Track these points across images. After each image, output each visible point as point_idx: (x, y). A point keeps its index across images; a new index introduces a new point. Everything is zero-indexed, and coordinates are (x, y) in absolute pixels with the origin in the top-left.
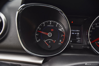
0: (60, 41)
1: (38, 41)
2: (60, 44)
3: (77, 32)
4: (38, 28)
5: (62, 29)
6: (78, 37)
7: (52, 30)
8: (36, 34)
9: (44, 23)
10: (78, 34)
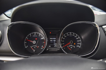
0: (42, 46)
1: (26, 47)
2: (42, 48)
3: (54, 40)
4: (27, 38)
5: (43, 38)
6: (55, 43)
7: (36, 39)
8: (25, 42)
9: (30, 34)
10: (55, 41)
